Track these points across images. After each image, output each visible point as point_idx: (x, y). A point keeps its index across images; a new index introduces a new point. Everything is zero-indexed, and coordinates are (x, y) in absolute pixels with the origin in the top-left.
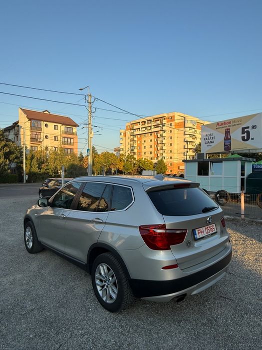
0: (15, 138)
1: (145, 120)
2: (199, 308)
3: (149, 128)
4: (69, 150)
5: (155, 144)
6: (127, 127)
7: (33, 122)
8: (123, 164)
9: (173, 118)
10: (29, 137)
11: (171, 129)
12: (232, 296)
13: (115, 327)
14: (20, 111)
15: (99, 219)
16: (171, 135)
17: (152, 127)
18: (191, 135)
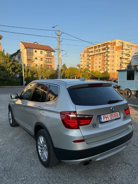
0: (18, 59)
1: (96, 46)
2: (106, 169)
3: (99, 51)
4: (50, 66)
5: (102, 61)
6: (85, 51)
7: (28, 49)
8: (82, 74)
9: (114, 43)
10: (26, 59)
11: (113, 51)
12: (132, 162)
13: (45, 177)
14: (21, 43)
15: (40, 107)
16: (113, 54)
17: (101, 50)
18: (126, 54)
